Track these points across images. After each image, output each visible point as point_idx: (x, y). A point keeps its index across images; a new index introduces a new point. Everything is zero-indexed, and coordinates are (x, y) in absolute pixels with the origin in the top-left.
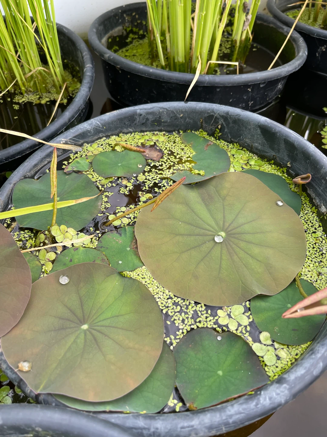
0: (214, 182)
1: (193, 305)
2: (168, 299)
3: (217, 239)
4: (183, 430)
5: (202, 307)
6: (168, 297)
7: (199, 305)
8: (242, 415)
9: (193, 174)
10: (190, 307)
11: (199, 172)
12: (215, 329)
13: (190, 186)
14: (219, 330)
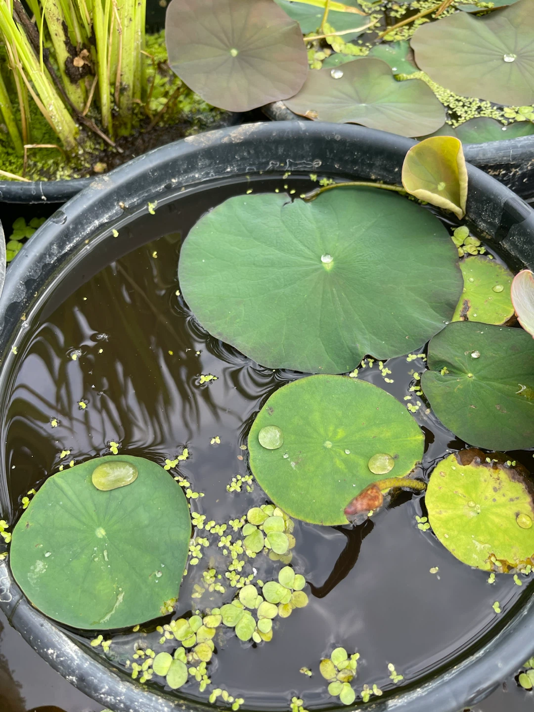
0: (505, 13)
1: (478, 102)
2: (449, 97)
3: (507, 59)
4: (471, 150)
5: (487, 104)
6: (449, 95)
7: (484, 103)
8: (531, 141)
9: (479, 7)
10: (474, 104)
11: (487, 5)
12: (500, 121)
13: (474, 14)
14: (505, 122)
